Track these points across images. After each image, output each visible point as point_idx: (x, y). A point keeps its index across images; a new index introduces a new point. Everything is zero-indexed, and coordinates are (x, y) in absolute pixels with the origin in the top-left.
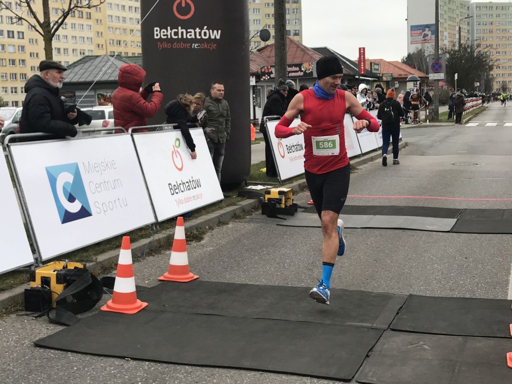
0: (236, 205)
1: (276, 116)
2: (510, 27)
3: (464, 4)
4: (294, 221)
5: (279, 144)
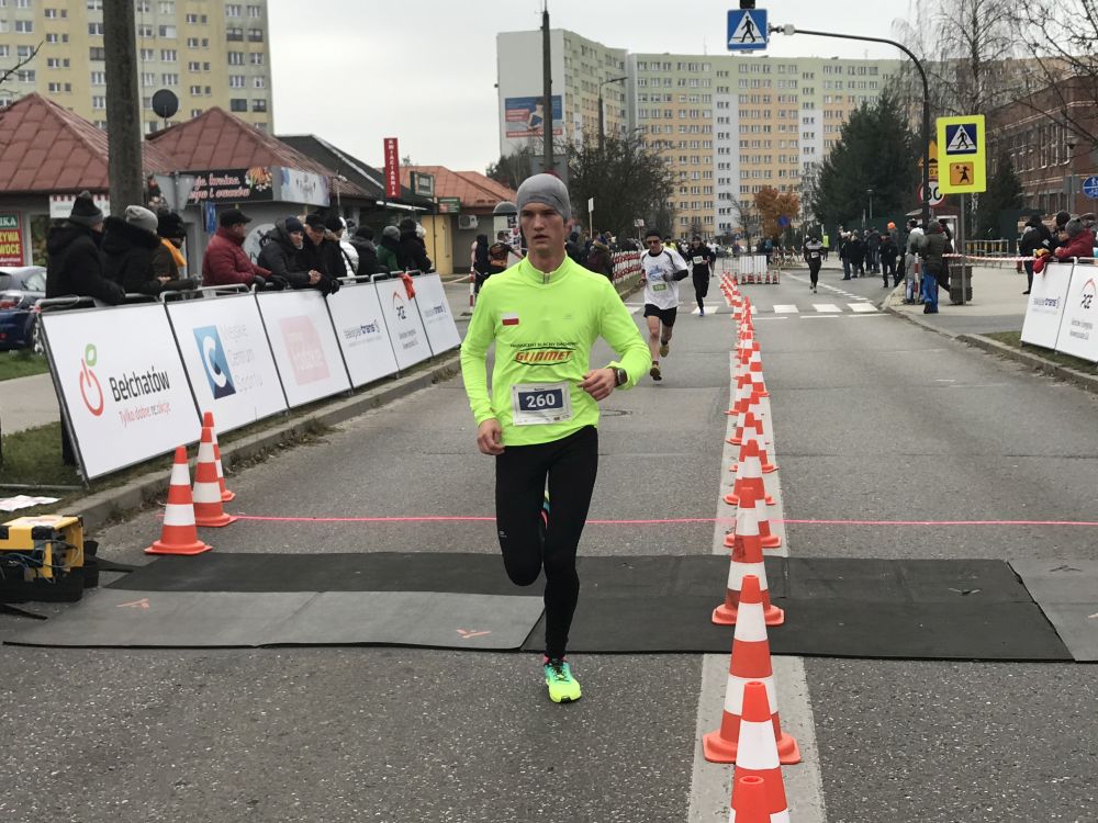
2: (706, 106)
3: (614, 57)
4: (66, 626)
5: (86, 376)
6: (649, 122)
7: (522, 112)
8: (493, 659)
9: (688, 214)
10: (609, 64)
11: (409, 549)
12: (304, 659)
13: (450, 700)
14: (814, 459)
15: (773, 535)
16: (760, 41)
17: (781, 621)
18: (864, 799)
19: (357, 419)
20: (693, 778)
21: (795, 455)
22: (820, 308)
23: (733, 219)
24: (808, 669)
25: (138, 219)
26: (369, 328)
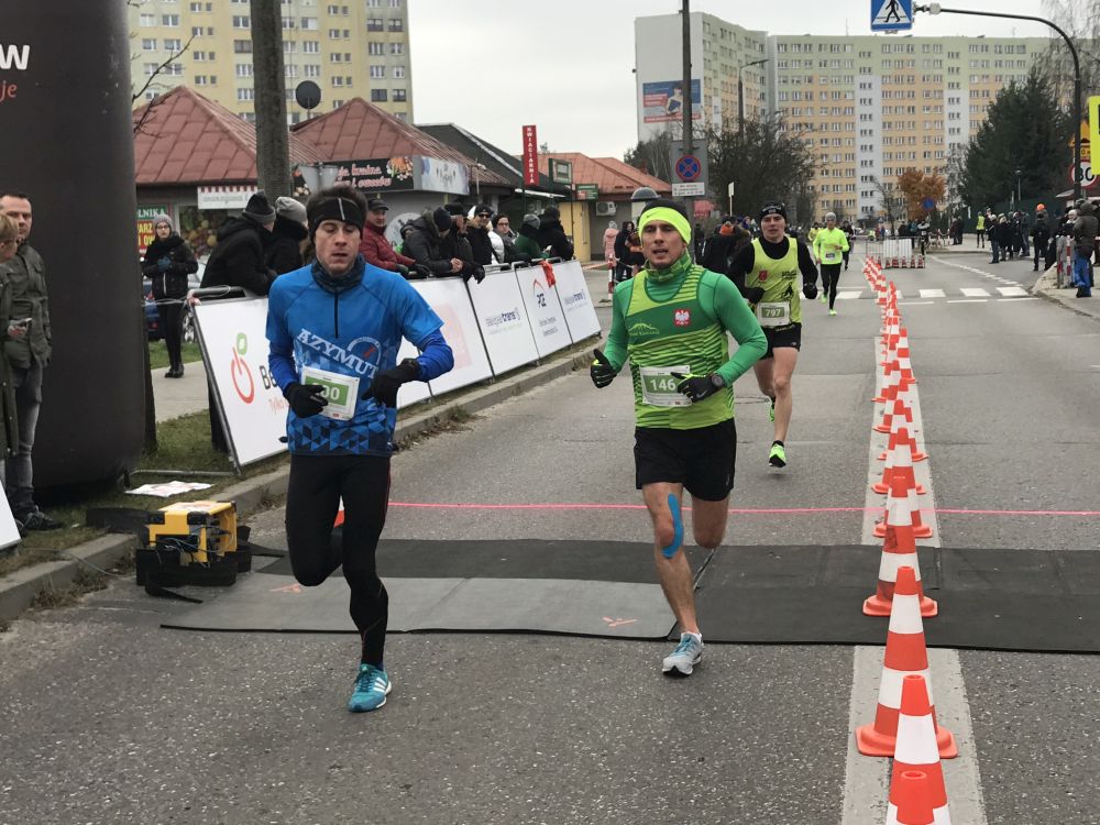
0: (59, 559)
1: (229, 289)
2: (849, 88)
3: (754, 40)
4: (221, 610)
5: (238, 364)
6: (790, 104)
7: (660, 97)
8: (641, 647)
9: (830, 197)
10: (749, 47)
11: (554, 536)
12: (453, 645)
13: (598, 688)
14: (965, 447)
15: (924, 525)
16: (904, 21)
17: (935, 612)
18: (1024, 795)
19: (498, 407)
20: (848, 770)
21: (945, 443)
22: (968, 292)
23: (876, 203)
24: (964, 662)
25: (287, 211)
26: (509, 316)
